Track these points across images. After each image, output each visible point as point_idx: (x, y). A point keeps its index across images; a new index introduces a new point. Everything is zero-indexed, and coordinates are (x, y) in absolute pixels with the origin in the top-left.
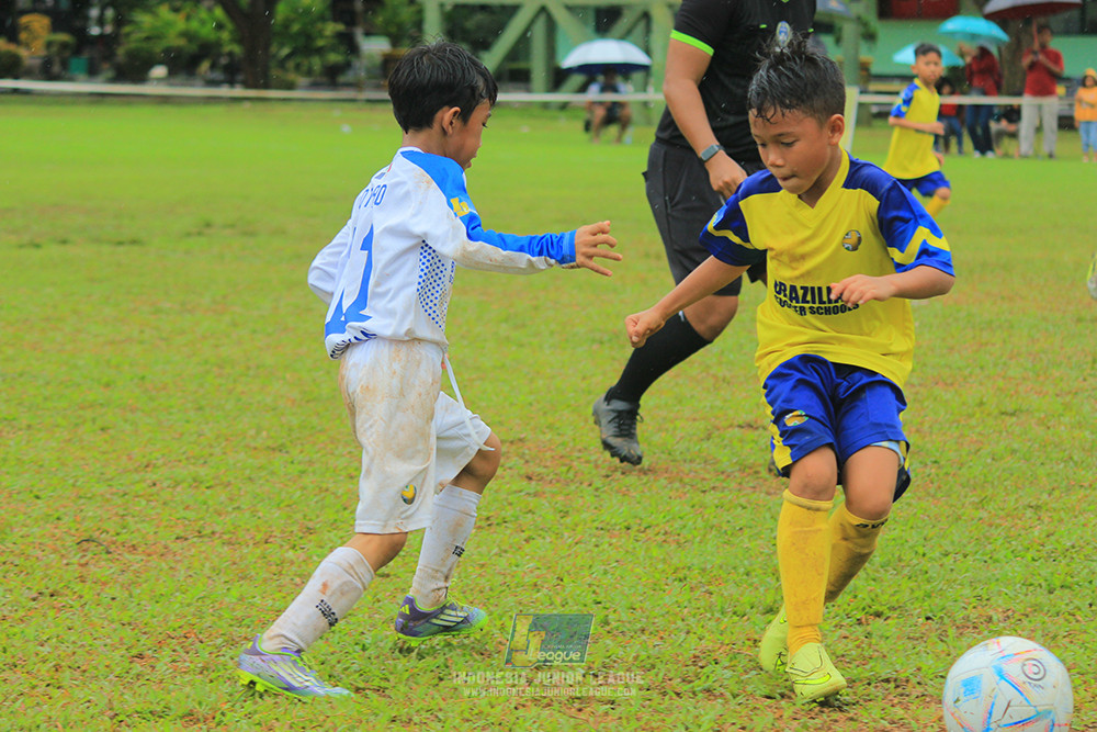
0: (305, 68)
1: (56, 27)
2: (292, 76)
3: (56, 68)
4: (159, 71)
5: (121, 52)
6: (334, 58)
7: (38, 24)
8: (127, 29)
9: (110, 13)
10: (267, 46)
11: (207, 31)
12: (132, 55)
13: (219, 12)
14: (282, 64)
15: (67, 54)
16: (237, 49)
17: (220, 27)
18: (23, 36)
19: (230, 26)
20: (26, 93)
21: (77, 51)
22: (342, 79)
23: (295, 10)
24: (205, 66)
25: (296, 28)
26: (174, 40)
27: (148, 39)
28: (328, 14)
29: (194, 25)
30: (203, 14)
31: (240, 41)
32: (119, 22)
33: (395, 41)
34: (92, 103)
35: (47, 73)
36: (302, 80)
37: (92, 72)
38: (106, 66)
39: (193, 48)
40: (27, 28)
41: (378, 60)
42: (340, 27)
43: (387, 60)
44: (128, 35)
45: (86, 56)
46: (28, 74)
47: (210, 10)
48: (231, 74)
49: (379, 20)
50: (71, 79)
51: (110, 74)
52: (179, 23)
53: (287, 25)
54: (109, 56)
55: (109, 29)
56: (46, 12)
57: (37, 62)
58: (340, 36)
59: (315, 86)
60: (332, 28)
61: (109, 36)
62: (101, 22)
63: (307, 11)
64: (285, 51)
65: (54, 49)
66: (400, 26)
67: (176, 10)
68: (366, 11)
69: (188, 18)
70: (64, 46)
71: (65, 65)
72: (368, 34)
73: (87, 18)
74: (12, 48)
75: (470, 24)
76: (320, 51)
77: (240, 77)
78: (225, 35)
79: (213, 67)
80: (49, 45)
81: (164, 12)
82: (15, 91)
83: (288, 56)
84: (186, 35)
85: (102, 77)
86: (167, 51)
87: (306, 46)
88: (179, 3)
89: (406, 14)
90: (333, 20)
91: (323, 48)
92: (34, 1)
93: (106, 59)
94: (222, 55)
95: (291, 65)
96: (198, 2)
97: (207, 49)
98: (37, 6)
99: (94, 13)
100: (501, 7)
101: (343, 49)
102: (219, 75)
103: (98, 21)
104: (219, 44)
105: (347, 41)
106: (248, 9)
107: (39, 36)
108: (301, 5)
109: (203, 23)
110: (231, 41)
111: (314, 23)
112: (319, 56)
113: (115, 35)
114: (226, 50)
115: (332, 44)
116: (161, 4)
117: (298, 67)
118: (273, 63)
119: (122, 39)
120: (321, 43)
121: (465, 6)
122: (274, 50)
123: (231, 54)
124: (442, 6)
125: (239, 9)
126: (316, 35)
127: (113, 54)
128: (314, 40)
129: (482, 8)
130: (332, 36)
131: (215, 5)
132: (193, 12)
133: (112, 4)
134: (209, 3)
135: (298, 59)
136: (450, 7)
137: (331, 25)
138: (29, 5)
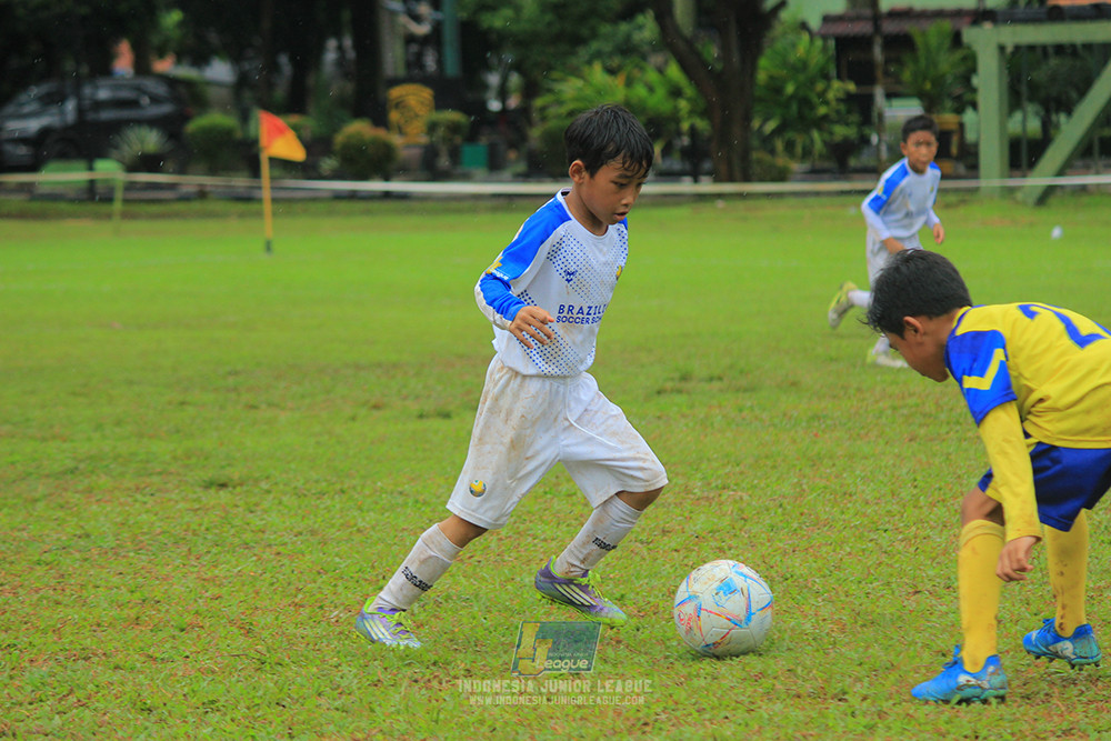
0: (799, 150)
1: (440, 103)
2: (781, 160)
3: (444, 162)
5: (535, 133)
6: (841, 132)
7: (415, 99)
8: (539, 102)
9: (515, 79)
10: (747, 119)
11: (658, 101)
13: (674, 71)
14: (767, 142)
15: (458, 139)
16: (702, 125)
17: (676, 93)
18: (394, 116)
19: (689, 91)
20: (403, 197)
21: (472, 138)
22: (853, 162)
23: (785, 64)
25: (790, 89)
27: (572, 114)
28: (833, 71)
29: (640, 91)
30: (652, 76)
31: (705, 114)
32: (531, 90)
33: (931, 102)
34: (495, 210)
35: (430, 168)
36: (796, 166)
37: (495, 165)
38: (512, 155)
40: (399, 105)
42: (851, 87)
44: (543, 109)
45: (484, 141)
46: (405, 171)
47: (661, 71)
48: (695, 160)
49: (907, 75)
50: (466, 177)
51: (521, 167)
52: (617, 89)
53: (775, 88)
54: (518, 141)
55: (514, 102)
56: (426, 81)
57: (415, 153)
58: (849, 99)
59: (815, 173)
60: (839, 88)
62: (503, 94)
63: (803, 65)
64: (771, 126)
65: (441, 132)
66: (938, 81)
67: (611, 72)
68: (887, 61)
69: (629, 83)
70: (454, 128)
71: (455, 155)
72: (890, 96)
73: (485, 87)
74: (381, 133)
75: (1041, 75)
76: (822, 123)
77: (707, 165)
78: (683, 104)
79: (666, 152)
80: (432, 127)
81: (597, 73)
82: (387, 195)
83: (778, 132)
85: (507, 174)
87: (801, 116)
88: (615, 62)
89: (947, 63)
90: (839, 77)
91: (825, 118)
92: (409, 65)
93: (513, 145)
94: (679, 134)
95: (779, 145)
96: (644, 57)
97: (659, 126)
98: (414, 72)
99: (493, 79)
100: (1088, 47)
101: (855, 118)
102: (675, 163)
103: (499, 91)
104: (675, 118)
105: (861, 107)
106: (719, 67)
107: (417, 116)
108: (792, 58)
109: (651, 89)
110: (692, 112)
111: (812, 82)
112: (820, 129)
113: (524, 111)
114: (685, 126)
115: (838, 112)
116: (589, 62)
117: (790, 146)
118: (755, 142)
119: (535, 116)
120: (822, 110)
121: (1031, 48)
122: (756, 124)
123: (693, 131)
124: (1002, 48)
125: (704, 64)
126: (815, 100)
127: (524, 138)
128: (812, 107)
129: (1060, 49)
130: (839, 100)
131: (666, 63)
132: (636, 73)
133: (518, 67)
134: (657, 59)
135: (790, 135)
136: (1009, 49)
137: (836, 84)
138: (401, 72)
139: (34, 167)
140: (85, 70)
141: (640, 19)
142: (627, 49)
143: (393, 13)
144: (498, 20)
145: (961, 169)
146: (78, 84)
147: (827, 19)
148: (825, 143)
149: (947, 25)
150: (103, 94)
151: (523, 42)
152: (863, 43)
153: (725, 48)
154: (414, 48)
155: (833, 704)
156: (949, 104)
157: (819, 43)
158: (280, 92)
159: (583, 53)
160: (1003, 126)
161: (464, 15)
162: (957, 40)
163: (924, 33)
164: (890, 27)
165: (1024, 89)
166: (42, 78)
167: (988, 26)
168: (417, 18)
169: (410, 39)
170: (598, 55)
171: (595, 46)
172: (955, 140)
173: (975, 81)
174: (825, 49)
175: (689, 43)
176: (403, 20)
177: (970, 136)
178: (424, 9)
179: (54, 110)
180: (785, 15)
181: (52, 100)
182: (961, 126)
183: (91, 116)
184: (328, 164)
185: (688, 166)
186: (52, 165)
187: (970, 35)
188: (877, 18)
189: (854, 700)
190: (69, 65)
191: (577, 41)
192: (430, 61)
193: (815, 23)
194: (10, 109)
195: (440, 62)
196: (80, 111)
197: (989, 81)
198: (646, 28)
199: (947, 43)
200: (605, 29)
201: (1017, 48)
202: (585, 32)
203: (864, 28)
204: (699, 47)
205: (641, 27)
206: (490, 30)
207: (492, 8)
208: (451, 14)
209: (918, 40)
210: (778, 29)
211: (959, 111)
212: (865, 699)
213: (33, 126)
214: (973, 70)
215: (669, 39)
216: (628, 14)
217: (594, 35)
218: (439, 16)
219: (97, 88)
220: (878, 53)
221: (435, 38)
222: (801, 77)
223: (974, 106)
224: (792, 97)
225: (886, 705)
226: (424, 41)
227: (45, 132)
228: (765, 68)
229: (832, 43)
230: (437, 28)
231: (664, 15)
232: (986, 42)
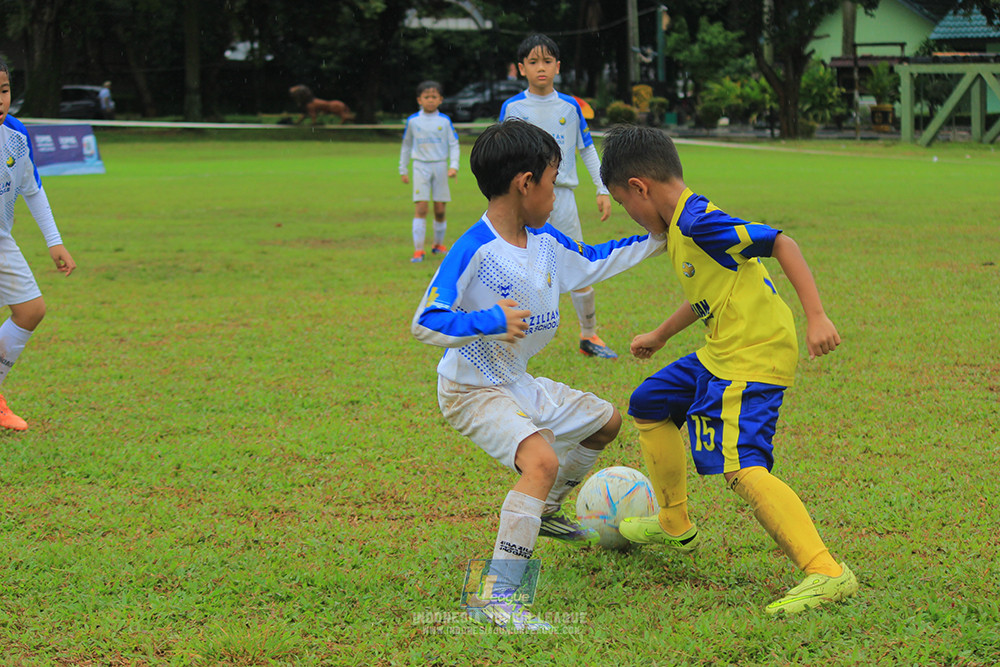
0: (820, 118)
1: (656, 93)
2: (812, 123)
3: (657, 120)
4: (724, 121)
5: (699, 108)
6: (839, 110)
7: (644, 91)
8: (702, 94)
9: (690, 83)
10: (796, 104)
11: (755, 94)
12: (706, 111)
13: (763, 81)
14: (805, 115)
15: (664, 111)
17: (764, 91)
18: (635, 99)
19: (770, 90)
21: (670, 110)
22: (844, 125)
23: (814, 79)
24: (754, 117)
25: (815, 91)
26: (733, 100)
27: (716, 100)
28: (835, 82)
29: (748, 89)
30: (753, 82)
31: (777, 101)
32: (697, 88)
33: (879, 99)
37: (680, 123)
38: (688, 118)
39: (747, 105)
40: (637, 94)
41: (869, 111)
42: (844, 90)
43: (874, 111)
44: (702, 98)
45: (675, 112)
47: (757, 81)
48: (772, 121)
49: (869, 86)
50: (666, 128)
51: (692, 124)
52: (737, 88)
53: (809, 89)
54: (691, 112)
55: (689, 94)
56: (649, 83)
57: (645, 116)
58: (843, 95)
59: (828, 129)
60: (837, 91)
61: (691, 98)
62: (685, 90)
63: (822, 80)
64: (807, 107)
65: (656, 107)
66: (883, 89)
67: (734, 81)
68: (860, 79)
69: (742, 86)
70: (662, 105)
71: (662, 117)
72: (861, 94)
73: (676, 87)
74: (629, 107)
76: (830, 106)
77: (778, 124)
78: (767, 96)
79: (759, 118)
80: (652, 105)
81: (727, 81)
83: (809, 110)
84: (741, 97)
86: (729, 108)
87: (820, 103)
88: (736, 76)
89: (887, 81)
90: (839, 86)
91: (831, 104)
92: (641, 76)
93: (689, 113)
94: (765, 109)
95: (811, 116)
96: (749, 75)
97: (755, 106)
98: (644, 79)
99: (680, 83)
100: (950, 75)
101: (845, 104)
102: (763, 123)
103: (683, 88)
104: (763, 102)
105: (848, 99)
106: (783, 79)
107: (645, 99)
108: (817, 76)
109: (752, 89)
110: (771, 100)
111: (825, 87)
112: (829, 109)
113: (694, 98)
114: (768, 106)
115: (838, 102)
116: (724, 77)
117: (815, 117)
118: (800, 114)
119: (699, 101)
120: (831, 101)
121: (925, 75)
122: (800, 106)
123: (771, 109)
124: (912, 75)
125: (777, 79)
126: (827, 95)
127: (693, 110)
128: (826, 98)
129: (937, 76)
130: (838, 96)
131: (760, 77)
132: (746, 82)
133: (692, 77)
134: (755, 75)
135: (816, 112)
136: (915, 76)
137: (837, 89)
138: (638, 79)
139: (470, 120)
140: (494, 77)
141: (748, 57)
142: (742, 71)
143: (635, 53)
144: (681, 56)
145: (893, 129)
146: (492, 82)
147: (833, 59)
148: (831, 114)
149: (886, 63)
150: (503, 88)
151: (694, 67)
152: (849, 70)
153: (786, 71)
154: (644, 68)
155: (824, 374)
156: (888, 99)
157: (829, 70)
158: (583, 88)
159: (721, 72)
160: (912, 110)
161: (667, 53)
162: (891, 70)
163: (876, 67)
164: (861, 64)
165: (921, 94)
166: (476, 80)
167: (906, 64)
168: (646, 55)
169: (643, 64)
170: (729, 73)
171: (727, 68)
172: (890, 115)
173: (900, 89)
174: (832, 73)
175: (770, 68)
176: (640, 55)
177: (897, 114)
178: (649, 51)
179: (480, 95)
180: (814, 57)
181: (480, 91)
182: (893, 109)
183: (497, 98)
184: (604, 121)
185: (769, 125)
186: (480, 120)
187: (898, 68)
188: (856, 59)
189: (834, 373)
190: (487, 74)
191: (718, 67)
192: (651, 75)
193: (828, 61)
194: (461, 94)
195: (656, 75)
196: (492, 95)
197: (906, 89)
198: (750, 61)
199: (887, 71)
200: (732, 61)
201: (919, 75)
202: (722, 62)
203: (849, 64)
204: (775, 70)
205: (748, 61)
206: (678, 61)
207: (679, 51)
208: (661, 53)
209: (873, 70)
210: (811, 63)
211: (892, 102)
212: (838, 372)
213: (471, 102)
214: (899, 84)
215: (761, 67)
216: (742, 55)
217: (726, 63)
218: (656, 54)
219: (499, 85)
220: (856, 75)
221: (654, 64)
222: (821, 85)
223: (899, 100)
224: (816, 94)
225: (848, 376)
226: (649, 65)
227: (476, 105)
228: (805, 80)
229: (836, 70)
230: (655, 59)
231: (759, 55)
232: (904, 71)
